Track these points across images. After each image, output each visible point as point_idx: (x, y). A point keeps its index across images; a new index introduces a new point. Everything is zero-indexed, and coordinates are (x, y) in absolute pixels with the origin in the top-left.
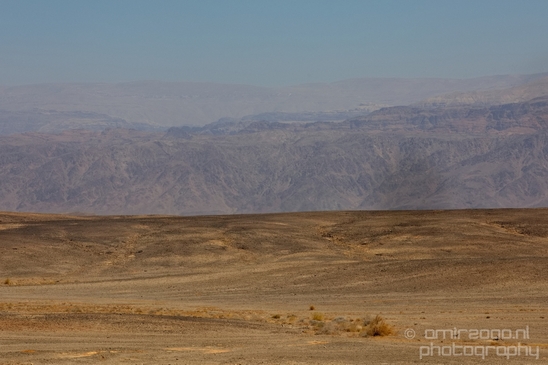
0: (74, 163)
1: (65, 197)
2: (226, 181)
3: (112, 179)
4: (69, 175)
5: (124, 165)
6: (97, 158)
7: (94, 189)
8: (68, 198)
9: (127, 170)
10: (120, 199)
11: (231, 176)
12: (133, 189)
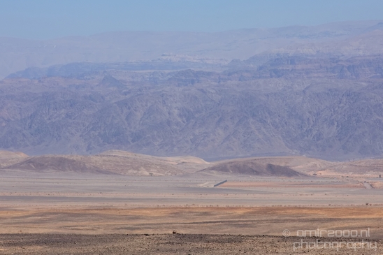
0: (129, 108)
1: (130, 139)
2: (273, 125)
3: (169, 123)
4: (127, 119)
5: (176, 111)
6: (149, 105)
7: (155, 133)
8: (133, 141)
9: (180, 116)
10: (187, 142)
11: (277, 120)
12: (197, 132)
